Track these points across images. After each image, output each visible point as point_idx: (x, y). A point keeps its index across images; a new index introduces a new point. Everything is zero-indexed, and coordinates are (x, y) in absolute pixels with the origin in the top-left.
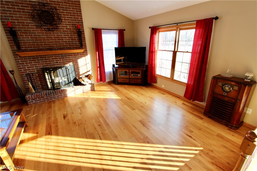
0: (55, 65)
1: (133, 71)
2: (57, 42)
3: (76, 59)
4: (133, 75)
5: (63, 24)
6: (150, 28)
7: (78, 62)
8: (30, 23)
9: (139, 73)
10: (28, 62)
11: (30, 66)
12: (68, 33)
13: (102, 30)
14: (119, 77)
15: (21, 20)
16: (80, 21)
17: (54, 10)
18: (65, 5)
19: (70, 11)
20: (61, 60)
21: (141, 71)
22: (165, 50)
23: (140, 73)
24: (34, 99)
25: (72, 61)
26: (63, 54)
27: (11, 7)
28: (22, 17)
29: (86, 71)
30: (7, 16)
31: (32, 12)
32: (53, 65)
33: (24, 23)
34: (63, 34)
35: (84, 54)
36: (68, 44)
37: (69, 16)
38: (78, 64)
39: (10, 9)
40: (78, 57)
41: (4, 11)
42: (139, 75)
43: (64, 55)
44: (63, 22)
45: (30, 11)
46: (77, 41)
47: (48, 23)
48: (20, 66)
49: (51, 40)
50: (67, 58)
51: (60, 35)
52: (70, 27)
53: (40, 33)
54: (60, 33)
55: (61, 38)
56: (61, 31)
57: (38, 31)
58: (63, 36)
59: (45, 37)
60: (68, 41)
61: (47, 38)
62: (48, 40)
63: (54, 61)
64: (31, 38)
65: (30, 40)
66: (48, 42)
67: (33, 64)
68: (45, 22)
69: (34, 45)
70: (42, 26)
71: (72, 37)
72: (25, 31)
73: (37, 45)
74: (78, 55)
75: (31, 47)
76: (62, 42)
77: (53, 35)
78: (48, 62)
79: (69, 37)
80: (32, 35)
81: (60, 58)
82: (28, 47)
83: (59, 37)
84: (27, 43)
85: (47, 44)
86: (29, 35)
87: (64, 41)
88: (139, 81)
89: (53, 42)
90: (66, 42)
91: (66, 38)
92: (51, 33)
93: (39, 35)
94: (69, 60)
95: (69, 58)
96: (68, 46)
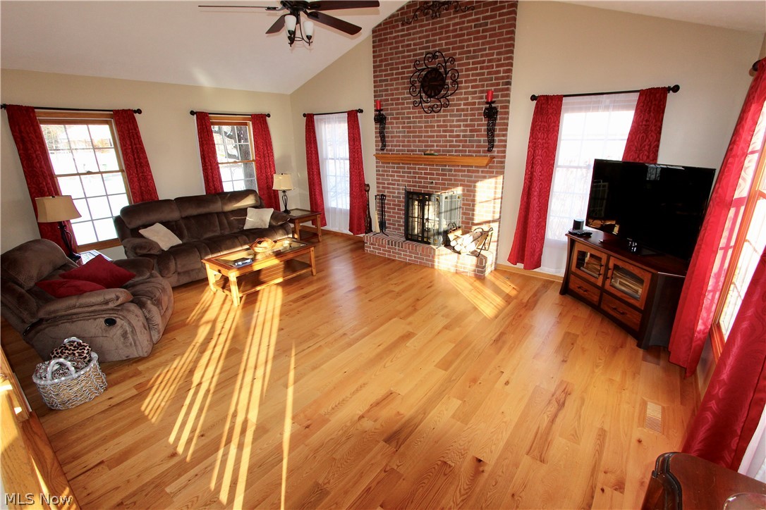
0: (427, 187)
2: (441, 136)
5: (461, 94)
7: (474, 191)
8: (405, 99)
12: (466, 115)
13: (564, 98)
17: (448, 64)
19: (483, 56)
20: (439, 179)
23: (646, 285)
24: (372, 244)
25: (461, 185)
29: (491, 219)
31: (411, 77)
32: (424, 187)
33: (399, 99)
34: (455, 118)
35: (492, 172)
36: (460, 141)
37: (478, 71)
38: (474, 196)
39: (388, 77)
40: (476, 177)
41: (381, 82)
43: (447, 167)
44: (461, 88)
46: (482, 136)
47: (433, 95)
49: (431, 131)
50: (452, 175)
51: (449, 121)
52: (473, 98)
53: (417, 117)
54: (451, 116)
55: (451, 126)
56: (453, 111)
57: (415, 113)
58: (455, 123)
59: (423, 125)
60: (462, 134)
61: (426, 127)
62: (427, 132)
63: (427, 178)
64: (403, 128)
65: (400, 132)
66: (425, 137)
67: (396, 178)
68: (429, 93)
69: (404, 141)
70: (421, 102)
71: (474, 125)
72: (397, 114)
73: (408, 141)
74: (478, 172)
75: (399, 146)
76: (450, 136)
77: (438, 119)
78: (417, 180)
79: (466, 126)
80: (404, 123)
81: (437, 174)
82: (396, 146)
83: (446, 126)
84: (396, 137)
85: (423, 142)
86: (401, 123)
87: (455, 133)
88: (634, 319)
89: (433, 137)
90: (458, 136)
91: (460, 126)
92: (433, 117)
93: (415, 122)
94: (455, 180)
95: (455, 175)
96: (461, 148)
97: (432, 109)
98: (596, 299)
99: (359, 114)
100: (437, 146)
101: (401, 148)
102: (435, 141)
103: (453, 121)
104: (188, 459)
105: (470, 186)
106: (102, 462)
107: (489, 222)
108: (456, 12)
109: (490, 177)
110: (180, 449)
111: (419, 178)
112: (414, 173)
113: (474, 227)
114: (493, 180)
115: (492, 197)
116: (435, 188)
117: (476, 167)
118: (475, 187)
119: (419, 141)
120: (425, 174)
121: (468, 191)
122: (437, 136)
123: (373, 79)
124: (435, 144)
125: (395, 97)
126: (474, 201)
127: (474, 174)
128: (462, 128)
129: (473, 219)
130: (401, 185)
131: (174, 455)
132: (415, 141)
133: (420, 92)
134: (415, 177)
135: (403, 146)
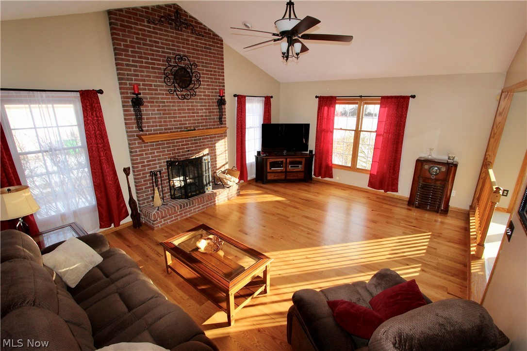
0: (185, 155)
1: (292, 160)
2: (191, 117)
3: (212, 144)
4: (291, 167)
5: (201, 88)
6: (316, 97)
8: (159, 86)
9: (300, 163)
10: (150, 151)
11: (151, 159)
12: (205, 103)
13: (247, 97)
14: (269, 170)
15: (148, 81)
16: (222, 83)
17: (193, 67)
18: (205, 59)
19: (210, 67)
20: (193, 147)
21: (304, 159)
22: (341, 129)
23: (303, 163)
24: (163, 218)
25: (207, 147)
26: (196, 137)
27: (138, 61)
28: (149, 76)
29: (224, 163)
30: (131, 75)
31: (165, 70)
32: (182, 155)
33: (151, 85)
34: (199, 104)
35: (222, 136)
36: (204, 119)
37: (209, 76)
38: (215, 152)
39: (136, 63)
40: (215, 140)
41: (128, 66)
42: (300, 166)
43: (198, 138)
44: (201, 85)
45: (162, 67)
47: (184, 86)
48: (137, 159)
49: (183, 113)
50: (202, 142)
51: (195, 106)
52: (208, 92)
53: (170, 102)
54: (196, 102)
55: (197, 109)
56: (197, 99)
57: (169, 99)
58: (199, 108)
59: (177, 108)
60: (204, 114)
61: (179, 110)
62: (180, 113)
63: (184, 148)
64: (158, 110)
65: (155, 114)
66: (179, 117)
67: (156, 154)
68: (181, 84)
69: (160, 122)
70: (175, 91)
71: (210, 109)
72: (151, 98)
73: (165, 122)
74: (215, 137)
75: (156, 126)
76: (197, 116)
77: (186, 105)
78: (176, 151)
79: (206, 109)
80: (159, 106)
81: (191, 144)
82: (153, 126)
83: (194, 109)
84: (151, 118)
85: (178, 121)
86: (156, 106)
87: (200, 114)
88: (301, 176)
89: (185, 117)
90: (202, 116)
91: (202, 109)
92: (184, 102)
93: (169, 106)
94: (204, 145)
95: (203, 142)
96: (204, 124)
97: (184, 97)
98: (283, 177)
99: (99, 95)
100: (189, 124)
101: (158, 128)
102: (187, 120)
103: (198, 106)
104: (420, 265)
105: (212, 147)
106: (448, 293)
107: (224, 165)
108: (192, 33)
109: (222, 139)
110: (419, 269)
111: (178, 149)
112: (173, 146)
113: (217, 171)
114: (223, 140)
115: (224, 150)
116: (191, 154)
117: (214, 135)
118: (215, 146)
119: (175, 121)
120: (182, 145)
121: (211, 150)
122: (188, 117)
123: (114, 62)
124: (187, 122)
125: (146, 83)
126: (215, 155)
127: (213, 139)
128: (204, 111)
129: (216, 167)
130: (162, 159)
131: (422, 270)
132: (171, 121)
133: (173, 83)
134: (174, 150)
135: (160, 126)
